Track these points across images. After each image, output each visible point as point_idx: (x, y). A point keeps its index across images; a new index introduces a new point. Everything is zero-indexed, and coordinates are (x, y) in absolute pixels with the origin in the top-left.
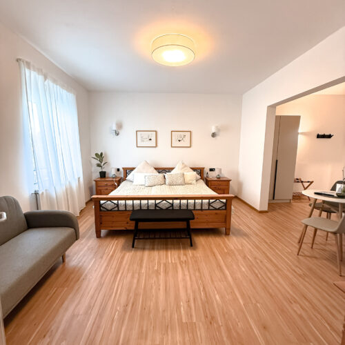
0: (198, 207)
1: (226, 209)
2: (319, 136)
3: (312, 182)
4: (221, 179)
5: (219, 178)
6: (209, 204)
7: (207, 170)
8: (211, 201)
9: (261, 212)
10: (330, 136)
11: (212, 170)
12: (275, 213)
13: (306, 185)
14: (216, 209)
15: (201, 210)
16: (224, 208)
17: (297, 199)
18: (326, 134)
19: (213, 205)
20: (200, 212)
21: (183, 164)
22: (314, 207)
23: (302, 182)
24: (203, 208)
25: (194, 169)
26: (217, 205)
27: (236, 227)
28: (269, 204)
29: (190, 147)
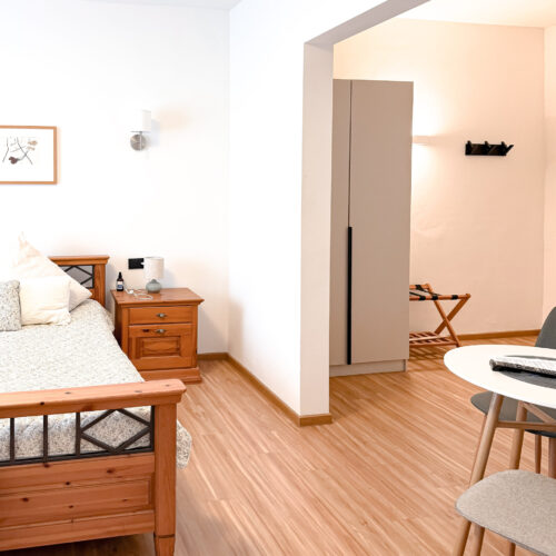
0: (28, 449)
1: (151, 448)
2: (471, 149)
3: (465, 298)
4: (164, 298)
5: (156, 292)
6: (80, 432)
7: (118, 263)
8: (87, 416)
9: (308, 422)
10: (501, 150)
11: (136, 264)
12: (354, 421)
13: (448, 306)
14: (108, 451)
15: (45, 459)
16: (144, 442)
17: (424, 356)
18: (491, 142)
19: (98, 433)
20: (38, 470)
21: (23, 245)
22: (497, 423)
23: (435, 298)
24: (53, 451)
25: (68, 265)
26: (115, 431)
27: (208, 511)
28: (334, 382)
29: (55, 182)
